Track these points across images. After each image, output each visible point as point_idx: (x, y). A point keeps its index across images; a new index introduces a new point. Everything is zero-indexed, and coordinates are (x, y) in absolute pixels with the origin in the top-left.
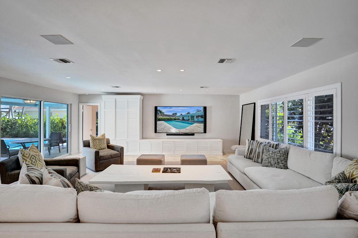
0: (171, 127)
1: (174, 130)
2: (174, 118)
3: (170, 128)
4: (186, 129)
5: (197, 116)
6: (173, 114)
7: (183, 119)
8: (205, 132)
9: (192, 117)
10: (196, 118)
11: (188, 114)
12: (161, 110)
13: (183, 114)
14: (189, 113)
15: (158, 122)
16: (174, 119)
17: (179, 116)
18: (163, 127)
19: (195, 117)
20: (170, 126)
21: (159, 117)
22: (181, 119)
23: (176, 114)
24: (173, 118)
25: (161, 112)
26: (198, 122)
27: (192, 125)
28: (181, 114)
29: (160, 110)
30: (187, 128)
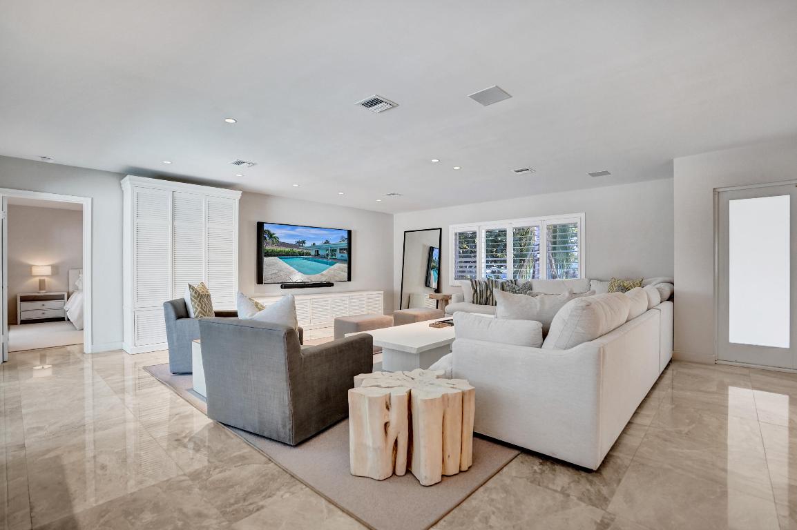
0: (293, 271)
1: (298, 278)
2: (300, 250)
3: (291, 273)
4: (322, 275)
5: (341, 249)
6: (298, 242)
7: (317, 254)
8: (349, 279)
9: (333, 251)
10: (340, 252)
11: (325, 243)
12: (272, 232)
13: (316, 244)
14: (327, 242)
15: (266, 260)
16: (299, 253)
17: (309, 247)
18: (275, 271)
19: (338, 251)
20: (292, 269)
21: (268, 247)
22: (313, 253)
23: (304, 242)
24: (298, 250)
25: (271, 236)
26: (341, 261)
27: (332, 267)
28: (314, 244)
29: (269, 231)
30: (324, 272)
